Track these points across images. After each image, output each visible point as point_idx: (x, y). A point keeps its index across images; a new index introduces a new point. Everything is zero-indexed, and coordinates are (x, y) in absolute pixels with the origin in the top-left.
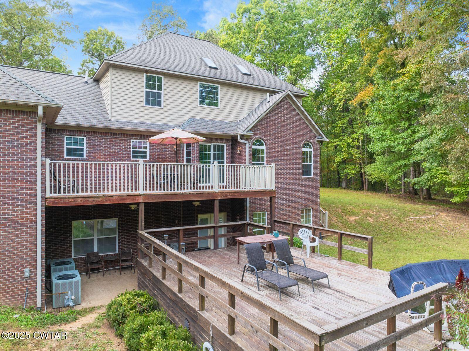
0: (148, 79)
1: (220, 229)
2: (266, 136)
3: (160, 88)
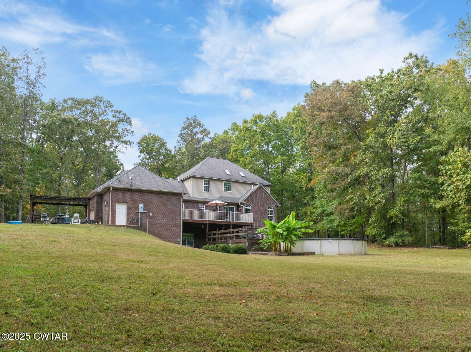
0: (205, 181)
2: (251, 203)
3: (209, 184)
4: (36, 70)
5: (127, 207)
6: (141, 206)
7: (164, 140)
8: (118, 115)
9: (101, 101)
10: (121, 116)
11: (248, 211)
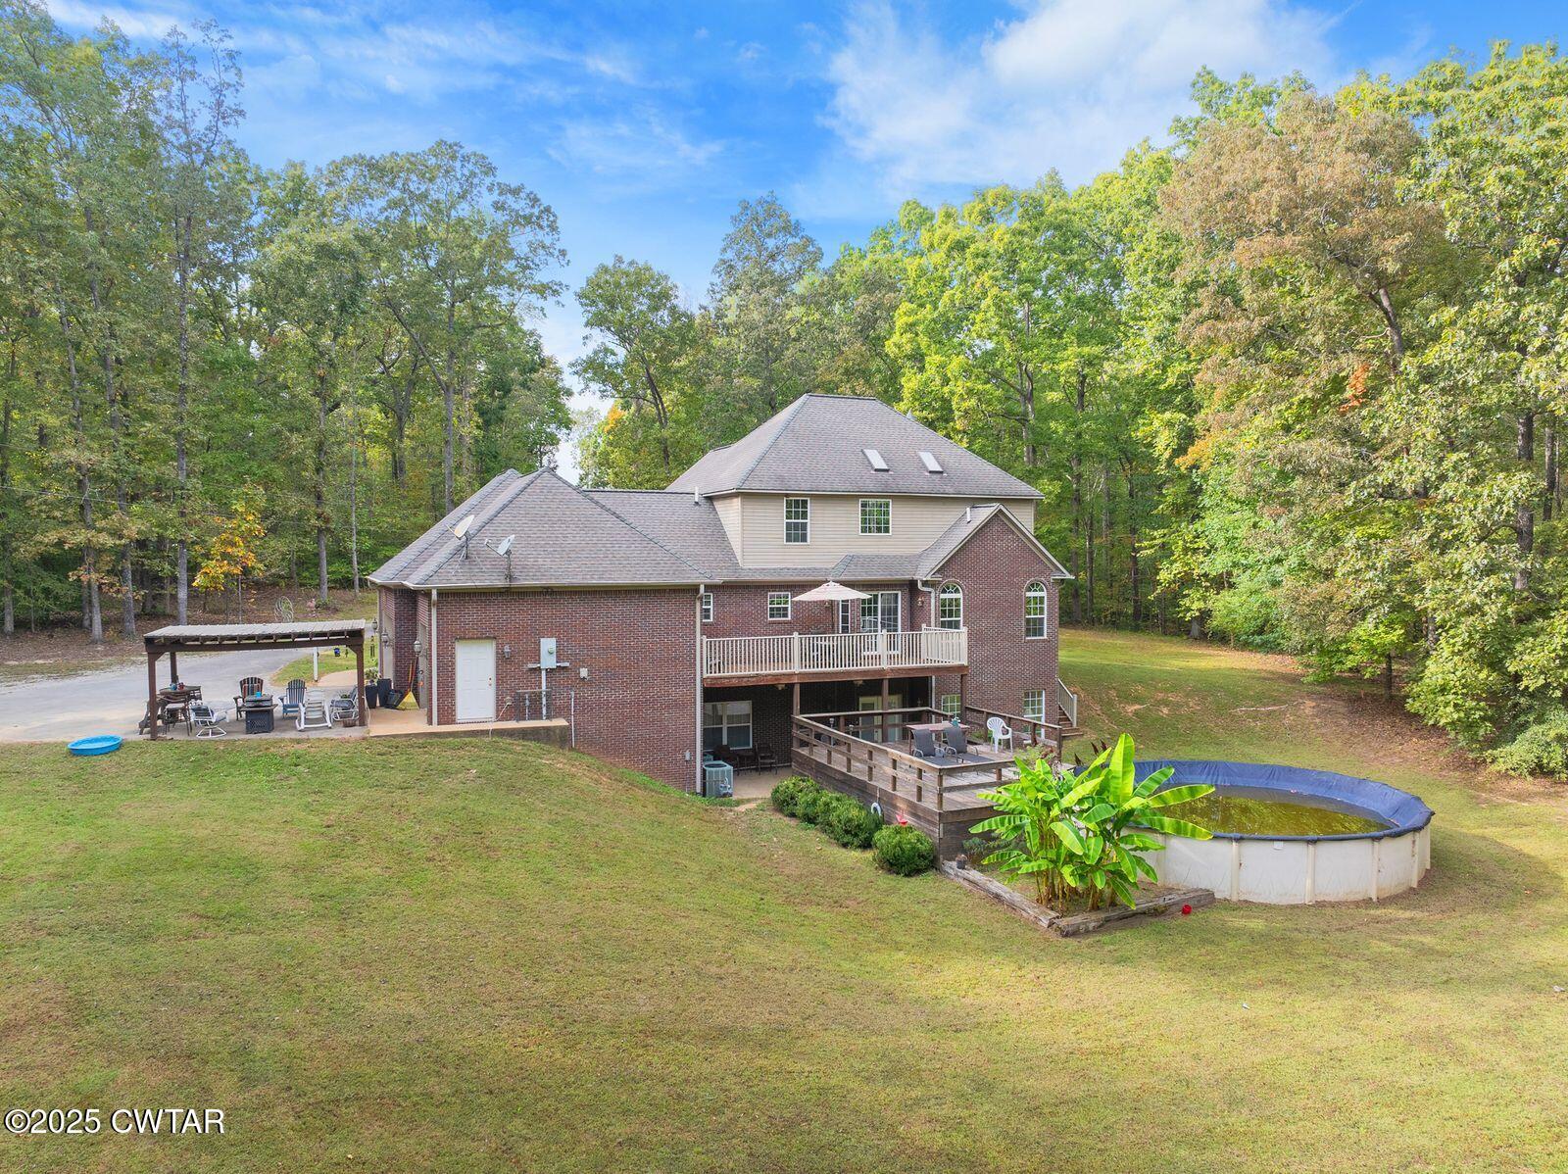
0: (789, 505)
1: (890, 717)
2: (962, 577)
3: (804, 515)
4: (211, 100)
5: (497, 653)
6: (548, 644)
7: (666, 278)
8: (510, 200)
9: (453, 158)
10: (520, 205)
11: (948, 617)
